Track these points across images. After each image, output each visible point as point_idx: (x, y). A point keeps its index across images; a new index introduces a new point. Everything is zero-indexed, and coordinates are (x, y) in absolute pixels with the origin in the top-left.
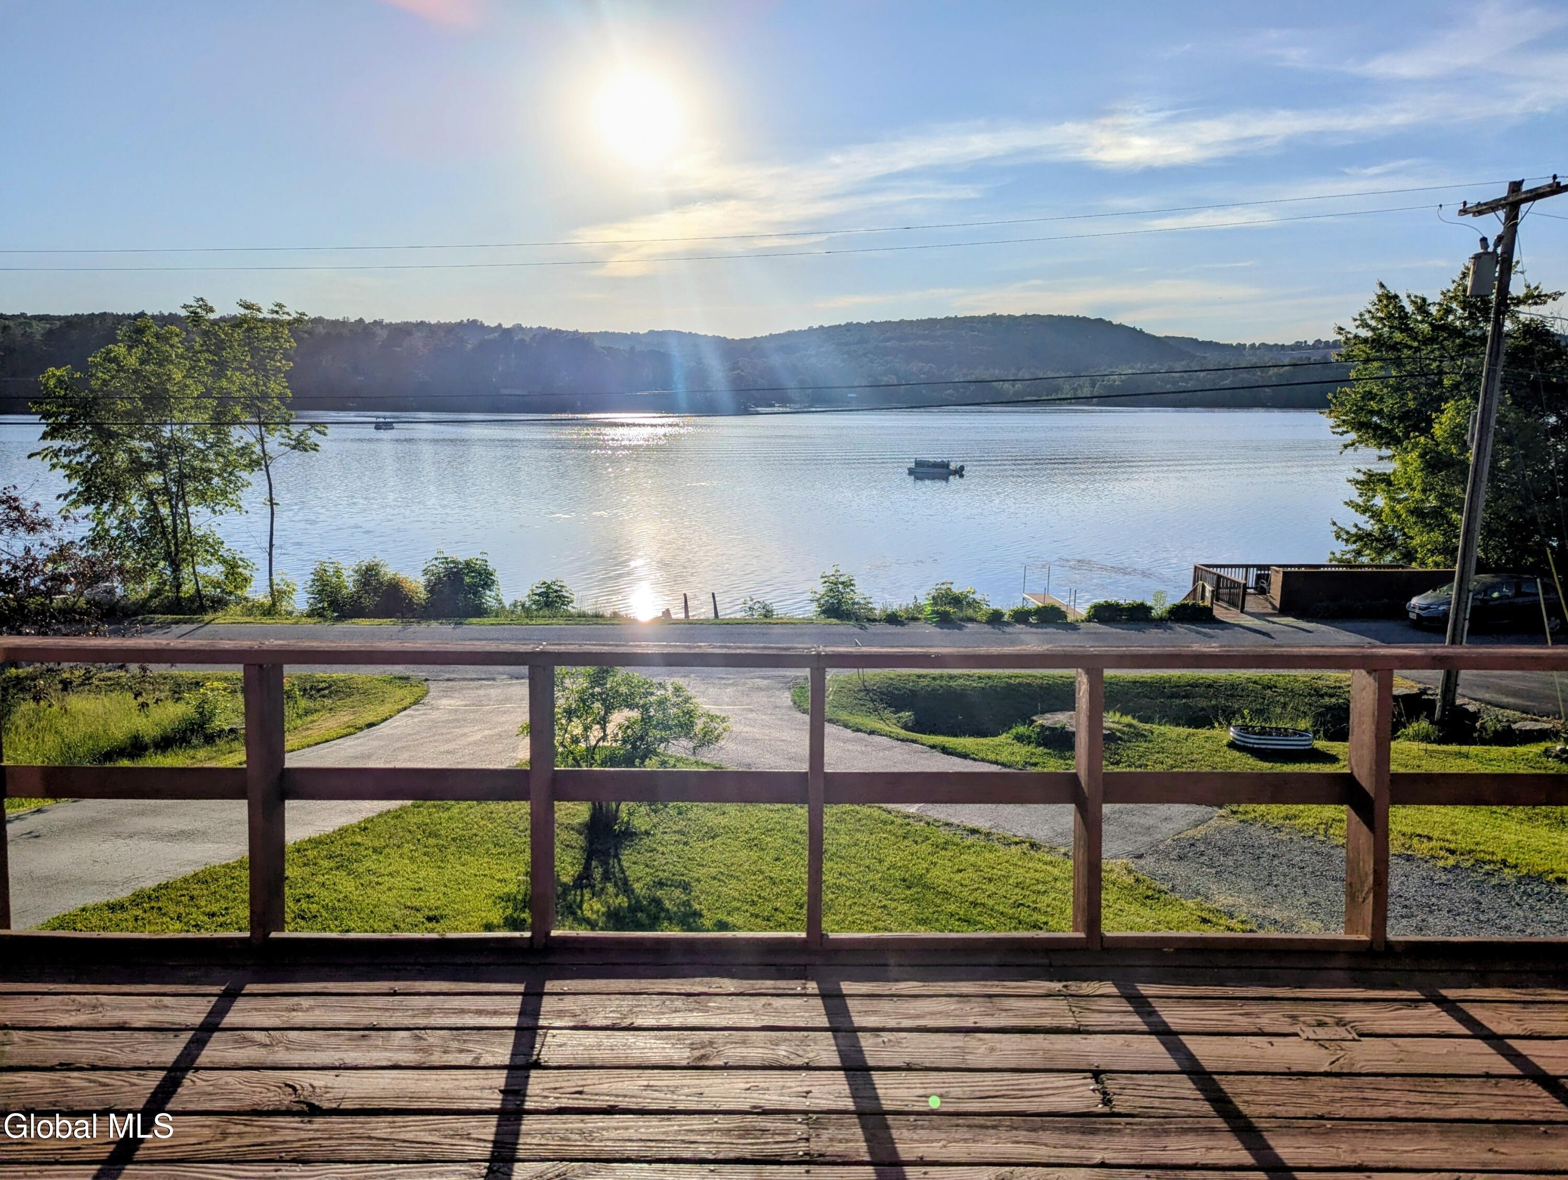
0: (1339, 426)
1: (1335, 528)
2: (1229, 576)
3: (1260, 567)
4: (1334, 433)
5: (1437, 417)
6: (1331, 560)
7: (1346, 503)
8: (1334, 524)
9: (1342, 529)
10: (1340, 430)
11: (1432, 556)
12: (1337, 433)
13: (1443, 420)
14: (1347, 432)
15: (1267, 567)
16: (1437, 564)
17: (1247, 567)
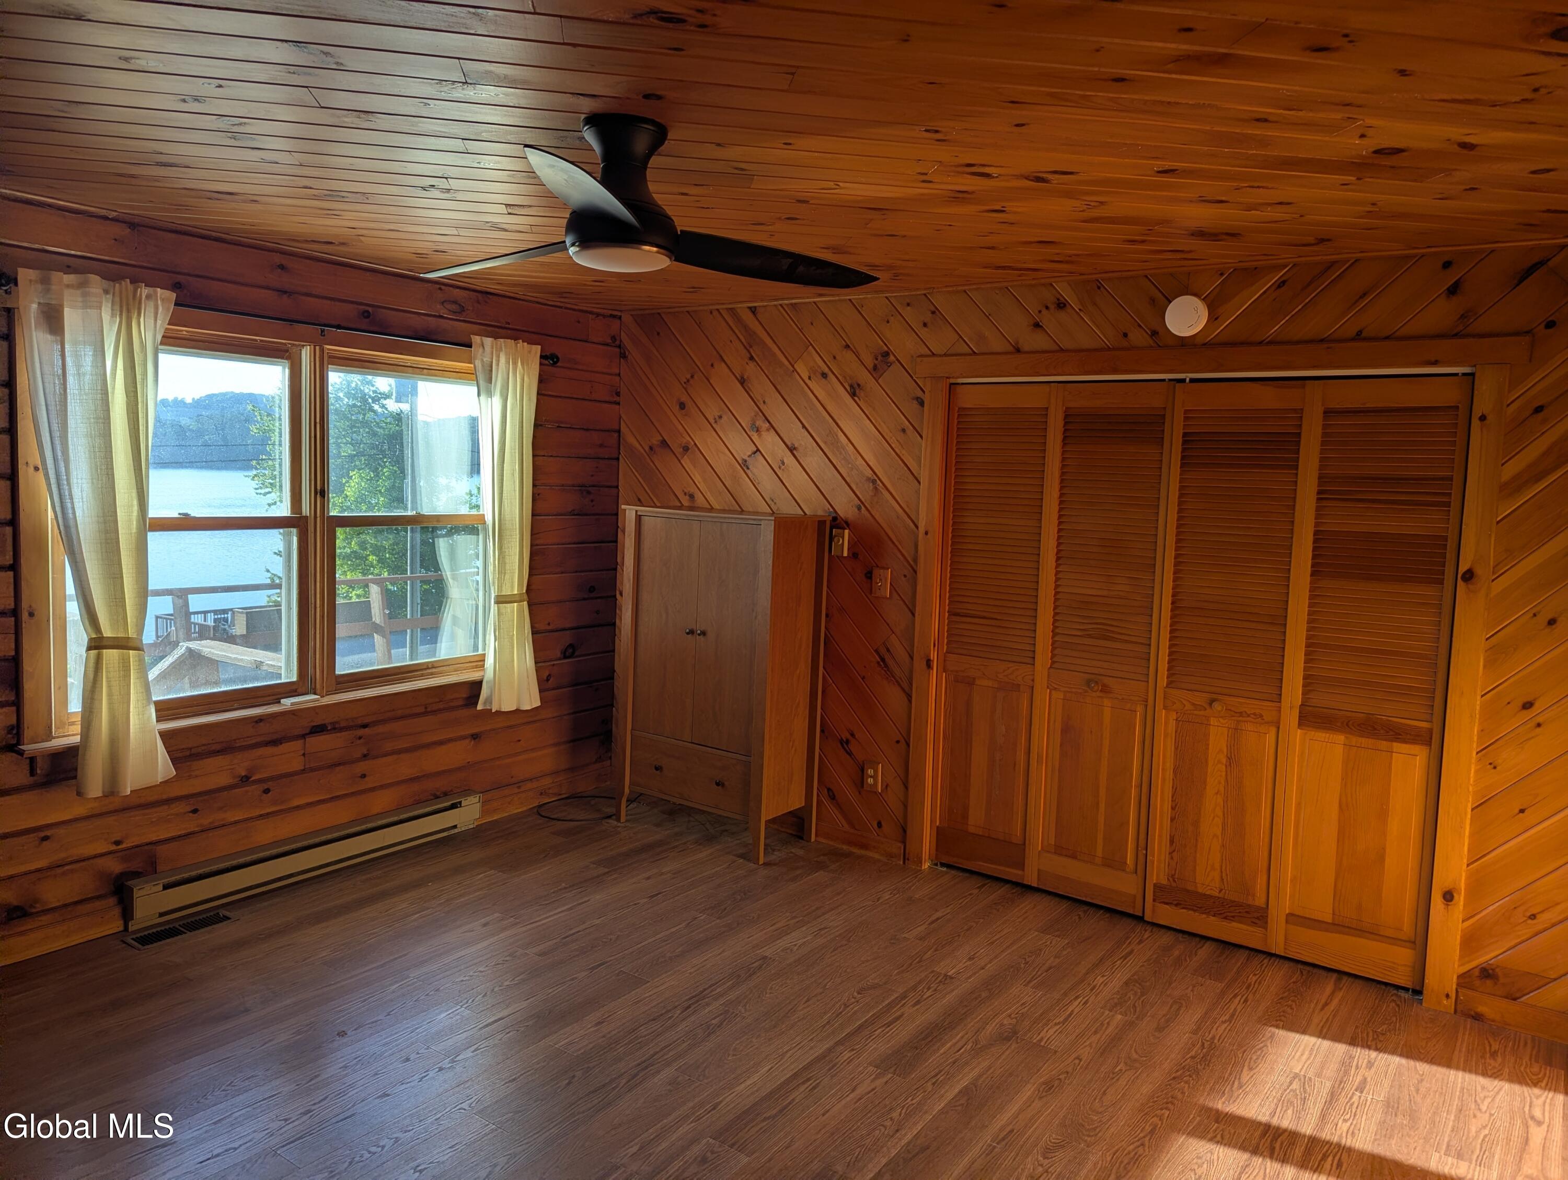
0: (261, 488)
1: (269, 575)
2: (196, 621)
3: (215, 612)
4: (257, 494)
5: (347, 482)
6: (268, 602)
7: (275, 553)
8: (268, 571)
9: (275, 575)
10: (263, 491)
11: (353, 590)
12: (260, 494)
13: (353, 485)
14: (270, 493)
15: (225, 611)
16: (358, 596)
17: (205, 613)
